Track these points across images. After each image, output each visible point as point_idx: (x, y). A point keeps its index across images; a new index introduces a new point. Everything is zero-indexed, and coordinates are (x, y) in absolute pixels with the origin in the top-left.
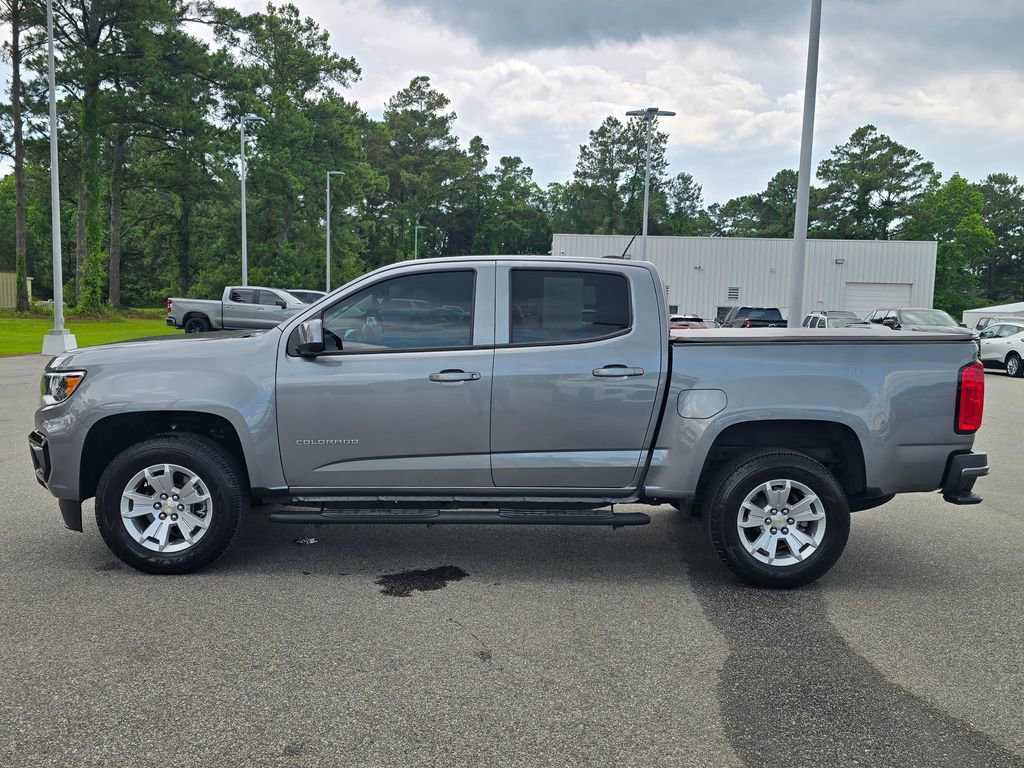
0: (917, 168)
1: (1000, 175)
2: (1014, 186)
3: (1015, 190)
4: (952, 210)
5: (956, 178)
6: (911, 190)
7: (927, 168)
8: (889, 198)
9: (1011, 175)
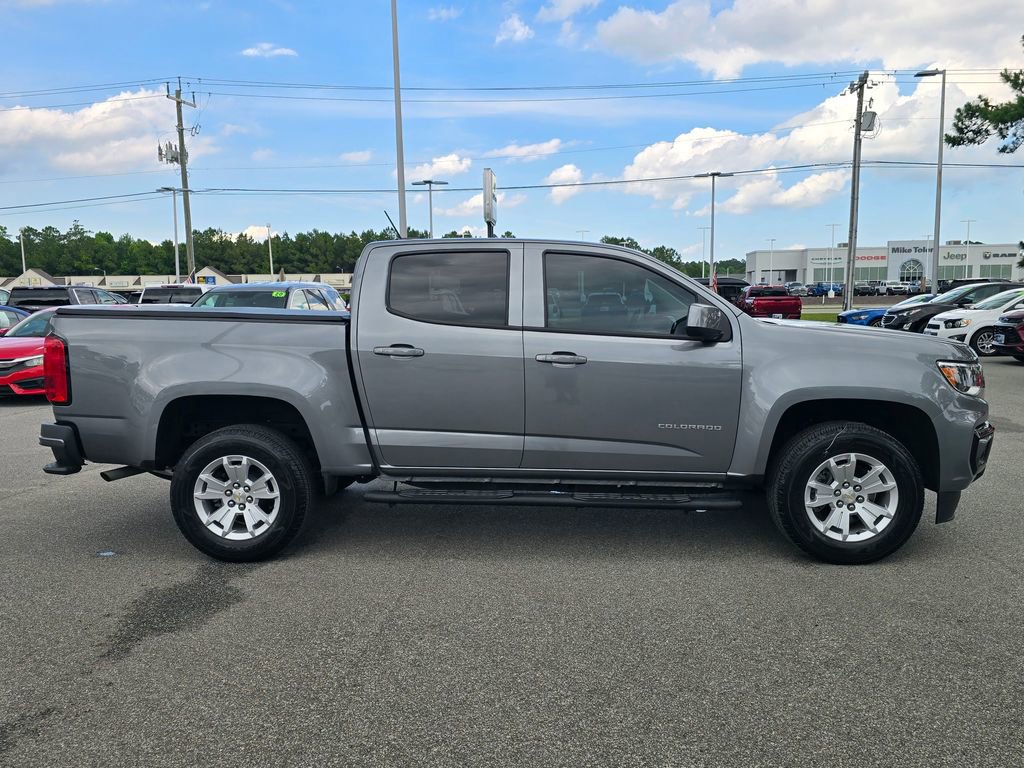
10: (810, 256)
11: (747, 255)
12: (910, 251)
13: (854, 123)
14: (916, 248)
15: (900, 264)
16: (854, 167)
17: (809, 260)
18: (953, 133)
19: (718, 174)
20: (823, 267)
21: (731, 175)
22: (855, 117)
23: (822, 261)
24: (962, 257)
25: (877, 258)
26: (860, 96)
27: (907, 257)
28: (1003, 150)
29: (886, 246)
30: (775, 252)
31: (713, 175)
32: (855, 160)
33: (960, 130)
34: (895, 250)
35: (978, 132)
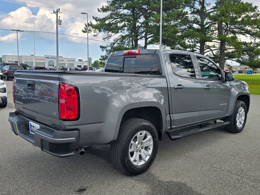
10: (23, 58)
11: (2, 56)
12: (50, 58)
13: (56, 22)
14: (52, 58)
15: (48, 61)
16: (57, 34)
17: (23, 59)
18: (84, 30)
19: (19, 31)
20: (27, 61)
21: (23, 31)
22: (56, 20)
23: (27, 59)
24: (63, 61)
25: (42, 60)
26: (57, 15)
27: (50, 60)
28: (94, 36)
29: (44, 56)
30: (14, 56)
31: (17, 30)
32: (57, 32)
33: (86, 29)
34: (46, 58)
35: (89, 30)
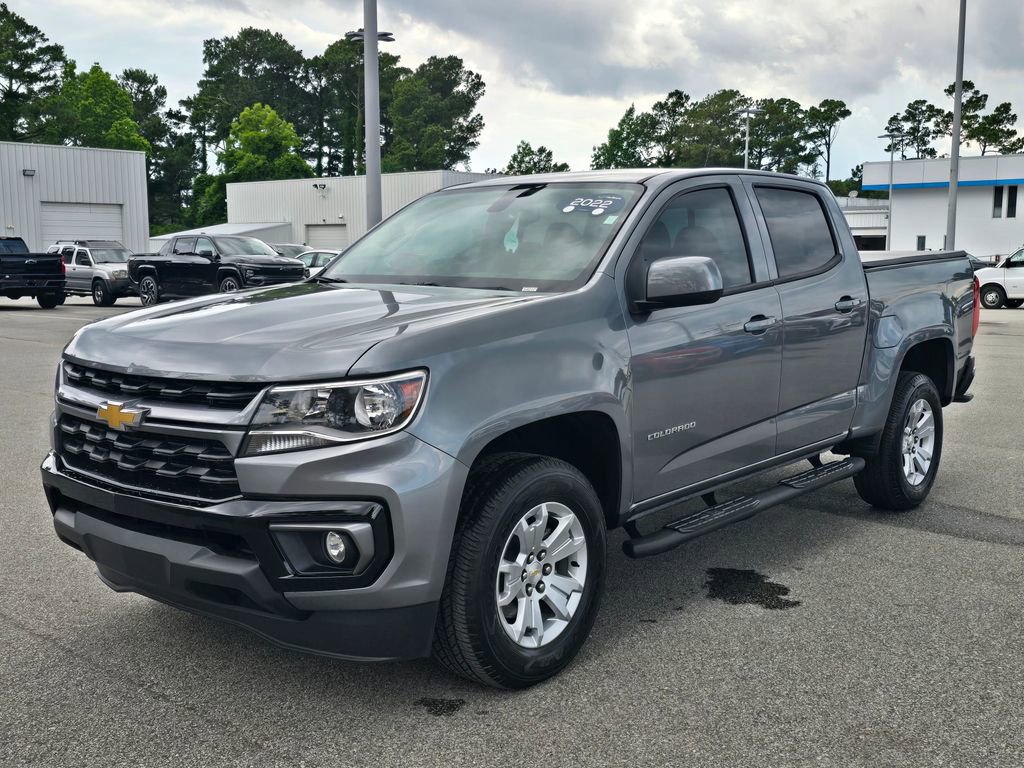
0: (42, 51)
1: (137, 71)
2: (155, 87)
3: (156, 90)
4: (99, 110)
5: (96, 69)
6: (41, 79)
7: (56, 53)
8: (11, 87)
9: (150, 73)
